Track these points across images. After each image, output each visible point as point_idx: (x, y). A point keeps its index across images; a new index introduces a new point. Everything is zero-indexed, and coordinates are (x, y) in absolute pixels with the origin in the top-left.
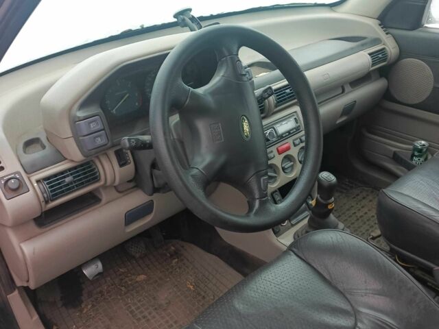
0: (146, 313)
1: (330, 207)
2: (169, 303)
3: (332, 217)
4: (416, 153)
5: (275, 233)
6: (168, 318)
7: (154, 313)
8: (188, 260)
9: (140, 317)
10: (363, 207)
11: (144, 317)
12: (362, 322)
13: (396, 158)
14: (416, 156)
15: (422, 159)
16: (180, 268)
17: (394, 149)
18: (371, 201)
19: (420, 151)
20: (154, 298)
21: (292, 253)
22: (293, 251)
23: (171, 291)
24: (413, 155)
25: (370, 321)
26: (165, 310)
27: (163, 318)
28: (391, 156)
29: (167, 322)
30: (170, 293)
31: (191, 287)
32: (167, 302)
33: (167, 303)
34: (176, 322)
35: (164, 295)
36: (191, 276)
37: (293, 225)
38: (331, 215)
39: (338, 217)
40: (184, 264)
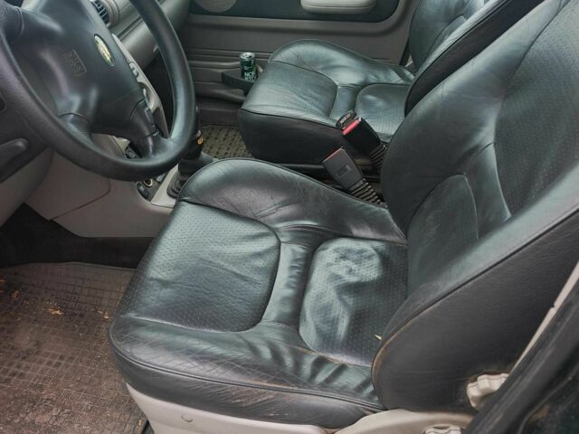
0: (13, 369)
1: (200, 142)
2: (38, 344)
3: (204, 155)
4: (246, 68)
5: (146, 198)
6: (47, 359)
7: (25, 364)
8: (33, 285)
9: (7, 377)
10: (211, 148)
11: (14, 375)
12: (282, 236)
13: (227, 81)
14: (246, 71)
15: (253, 73)
16: (27, 300)
17: (221, 71)
18: (216, 139)
19: (249, 64)
20: (13, 348)
21: (185, 203)
22: (185, 201)
23: (31, 330)
24: (243, 71)
25: (290, 231)
26: (37, 353)
27: (41, 362)
28: (220, 80)
29: (49, 363)
30: (32, 333)
31: (58, 312)
32: (34, 343)
33: (36, 345)
34: (61, 358)
35: (24, 340)
36: (49, 301)
37: (160, 183)
38: (202, 153)
39: (209, 153)
40: (31, 293)
